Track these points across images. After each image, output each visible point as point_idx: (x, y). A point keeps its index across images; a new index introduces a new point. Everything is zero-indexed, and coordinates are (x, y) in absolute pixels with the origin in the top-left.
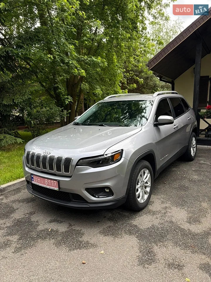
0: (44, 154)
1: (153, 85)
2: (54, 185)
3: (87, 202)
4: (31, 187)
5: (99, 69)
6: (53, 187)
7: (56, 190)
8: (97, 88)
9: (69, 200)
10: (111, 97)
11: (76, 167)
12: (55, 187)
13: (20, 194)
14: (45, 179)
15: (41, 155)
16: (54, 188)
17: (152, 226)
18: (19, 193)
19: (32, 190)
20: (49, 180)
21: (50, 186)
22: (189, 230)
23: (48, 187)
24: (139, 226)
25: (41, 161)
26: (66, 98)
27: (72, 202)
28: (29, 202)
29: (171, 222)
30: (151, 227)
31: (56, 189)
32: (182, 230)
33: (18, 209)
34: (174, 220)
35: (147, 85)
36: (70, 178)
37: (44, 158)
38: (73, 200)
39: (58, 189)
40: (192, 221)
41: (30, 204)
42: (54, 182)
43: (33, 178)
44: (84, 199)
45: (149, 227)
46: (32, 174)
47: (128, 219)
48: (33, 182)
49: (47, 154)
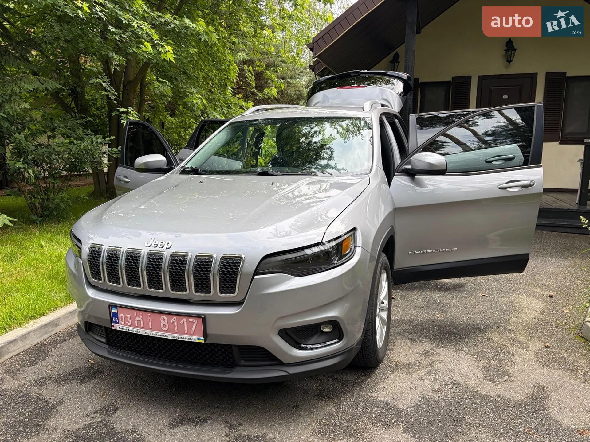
0: (152, 248)
1: (295, 94)
2: (189, 328)
3: (281, 364)
4: (104, 340)
5: (195, 50)
6: (186, 334)
7: (197, 341)
8: (192, 93)
9: (232, 365)
10: (258, 110)
11: (256, 277)
12: (192, 334)
13: (50, 360)
14: (158, 315)
15: (142, 251)
16: (190, 337)
17: (421, 397)
18: (45, 359)
19: (107, 346)
20: (175, 318)
21: (177, 333)
22: (499, 396)
23: (170, 336)
24: (394, 403)
25: (144, 268)
26: (123, 113)
27: (238, 368)
28: (84, 379)
29: (455, 384)
30: (420, 401)
31: (198, 338)
32: (488, 399)
33: (61, 402)
34: (458, 379)
35: (282, 94)
36: (238, 307)
37: (153, 259)
38: (243, 362)
39: (202, 338)
40: (493, 375)
41: (90, 384)
42: (191, 320)
43: (116, 315)
44: (273, 356)
45: (418, 403)
46: (112, 306)
47: (361, 391)
48: (117, 327)
49: (162, 250)
